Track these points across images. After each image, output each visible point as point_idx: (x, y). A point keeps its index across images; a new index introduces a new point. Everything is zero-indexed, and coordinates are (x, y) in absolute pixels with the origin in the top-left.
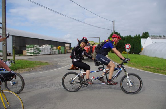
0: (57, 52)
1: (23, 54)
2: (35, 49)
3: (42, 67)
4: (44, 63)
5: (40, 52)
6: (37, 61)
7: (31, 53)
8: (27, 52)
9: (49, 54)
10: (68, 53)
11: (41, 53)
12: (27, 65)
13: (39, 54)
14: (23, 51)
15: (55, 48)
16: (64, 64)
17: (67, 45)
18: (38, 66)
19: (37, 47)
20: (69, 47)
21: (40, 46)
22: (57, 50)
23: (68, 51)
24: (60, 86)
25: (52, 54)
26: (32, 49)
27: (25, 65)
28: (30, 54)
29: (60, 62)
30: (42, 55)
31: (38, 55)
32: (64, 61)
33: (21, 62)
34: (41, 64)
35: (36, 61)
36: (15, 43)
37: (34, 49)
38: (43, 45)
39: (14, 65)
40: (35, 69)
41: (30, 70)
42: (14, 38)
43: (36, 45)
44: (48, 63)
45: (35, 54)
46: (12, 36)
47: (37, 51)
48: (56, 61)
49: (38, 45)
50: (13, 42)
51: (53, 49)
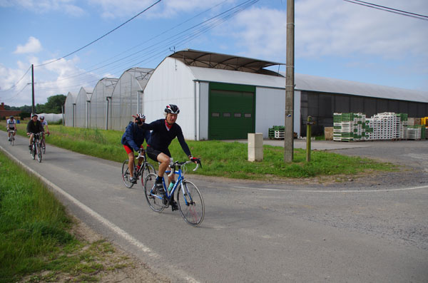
0: (417, 135)
1: (326, 135)
2: (355, 125)
3: (377, 176)
4: (382, 165)
5: (369, 134)
6: (363, 157)
7: (344, 134)
9: (395, 140)
11: (373, 136)
12: (337, 167)
13: (365, 139)
14: (325, 128)
15: (411, 121)
18: (368, 170)
19: (362, 120)
21: (368, 116)
22: (419, 129)
25: (402, 140)
26: (349, 123)
27: (333, 167)
28: (342, 136)
30: (372, 141)
31: (364, 141)
33: (323, 157)
34: (373, 168)
35: (359, 158)
36: (306, 109)
37: (354, 123)
38: (376, 114)
39: (308, 165)
40: (359, 179)
41: (346, 179)
42: (306, 95)
43: (358, 114)
44: (394, 166)
45: (356, 136)
46: (300, 93)
47: (362, 130)
48: (417, 162)
49: (363, 113)
50: (302, 107)
51: (405, 126)
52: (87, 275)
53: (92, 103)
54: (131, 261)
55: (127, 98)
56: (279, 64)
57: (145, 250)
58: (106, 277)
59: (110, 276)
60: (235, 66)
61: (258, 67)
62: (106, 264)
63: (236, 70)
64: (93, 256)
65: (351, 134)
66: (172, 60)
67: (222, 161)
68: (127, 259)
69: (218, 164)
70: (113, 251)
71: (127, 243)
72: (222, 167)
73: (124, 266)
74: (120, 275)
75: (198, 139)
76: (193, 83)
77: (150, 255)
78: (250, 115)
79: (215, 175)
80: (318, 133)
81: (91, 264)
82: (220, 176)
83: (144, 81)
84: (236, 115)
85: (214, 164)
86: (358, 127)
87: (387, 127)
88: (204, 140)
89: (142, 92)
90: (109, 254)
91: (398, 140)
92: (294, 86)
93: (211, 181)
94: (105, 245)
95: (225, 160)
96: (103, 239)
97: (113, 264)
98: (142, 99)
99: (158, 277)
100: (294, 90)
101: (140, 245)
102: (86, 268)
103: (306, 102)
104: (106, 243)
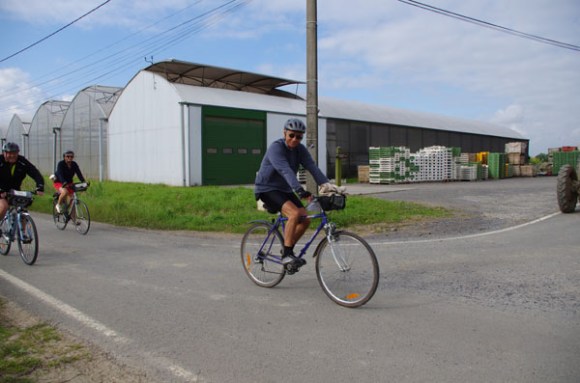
0: (473, 175)
1: (360, 177)
2: (397, 162)
3: (427, 224)
4: (432, 210)
5: (414, 173)
6: (408, 201)
7: (383, 175)
8: (371, 169)
9: (445, 181)
10: (514, 176)
11: (418, 176)
12: (376, 214)
13: (410, 180)
14: (359, 167)
15: (465, 157)
16: (506, 216)
17: (513, 149)
18: (412, 216)
19: (405, 155)
20: (522, 154)
21: (413, 151)
22: (474, 168)
23: (517, 168)
24: (509, 294)
25: (455, 181)
26: (389, 159)
27: (371, 214)
28: (381, 177)
29: (494, 210)
30: (419, 182)
31: (408, 183)
32: (506, 205)
33: (358, 202)
34: (422, 213)
35: (403, 202)
36: (334, 143)
37: (395, 160)
38: (423, 148)
40: (404, 228)
41: (388, 229)
42: (333, 125)
43: (400, 148)
44: (446, 211)
45: (398, 177)
46: (325, 121)
47: (405, 169)
48: (474, 206)
49: (407, 146)
50: (328, 140)
51: (458, 163)
52: (13, 376)
53: (31, 138)
54: (87, 350)
55: (84, 129)
56: (298, 83)
57: (108, 333)
58: (45, 377)
59: (52, 374)
60: (237, 85)
61: (270, 86)
62: (47, 358)
63: (239, 89)
64: (26, 348)
65: (392, 174)
66: (149, 75)
67: (222, 212)
68: (79, 348)
69: (216, 214)
70: (57, 339)
71: (79, 325)
72: (221, 218)
73: (75, 359)
74: (68, 372)
75: (187, 184)
76: (179, 106)
77: (116, 340)
78: (259, 152)
79: (212, 230)
80: (350, 174)
81: (21, 360)
82: (219, 230)
83: (110, 105)
84: (240, 151)
85: (211, 215)
86: (400, 165)
87: (436, 165)
88: (196, 185)
89: (107, 120)
90: (52, 342)
91: (450, 181)
92: (317, 111)
93: (206, 238)
94: (46, 331)
95: (227, 210)
96: (42, 322)
97: (56, 356)
98: (106, 131)
99: (127, 369)
100: (317, 117)
101: (100, 327)
102: (12, 365)
103: (333, 134)
104: (48, 327)
